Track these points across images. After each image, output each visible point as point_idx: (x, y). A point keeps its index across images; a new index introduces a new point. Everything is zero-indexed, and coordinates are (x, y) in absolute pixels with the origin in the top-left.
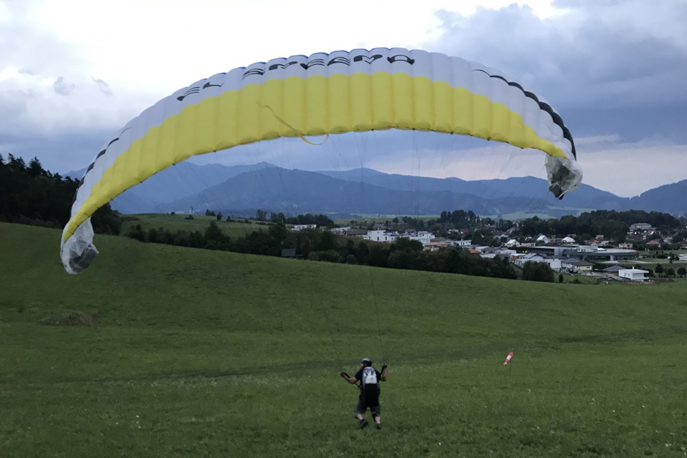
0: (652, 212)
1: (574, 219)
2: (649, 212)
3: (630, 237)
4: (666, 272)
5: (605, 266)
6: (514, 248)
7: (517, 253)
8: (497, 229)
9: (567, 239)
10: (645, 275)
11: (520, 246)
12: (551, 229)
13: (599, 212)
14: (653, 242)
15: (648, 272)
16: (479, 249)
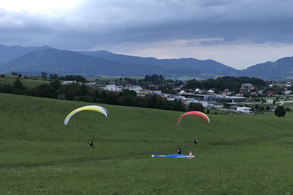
0: (252, 78)
1: (214, 80)
2: (251, 78)
3: (242, 90)
4: (260, 109)
5: (230, 105)
6: (183, 95)
7: (185, 98)
8: (175, 85)
9: (210, 91)
10: (250, 110)
11: (186, 94)
12: (202, 85)
13: (226, 77)
14: (253, 93)
15: (251, 108)
16: (166, 95)
